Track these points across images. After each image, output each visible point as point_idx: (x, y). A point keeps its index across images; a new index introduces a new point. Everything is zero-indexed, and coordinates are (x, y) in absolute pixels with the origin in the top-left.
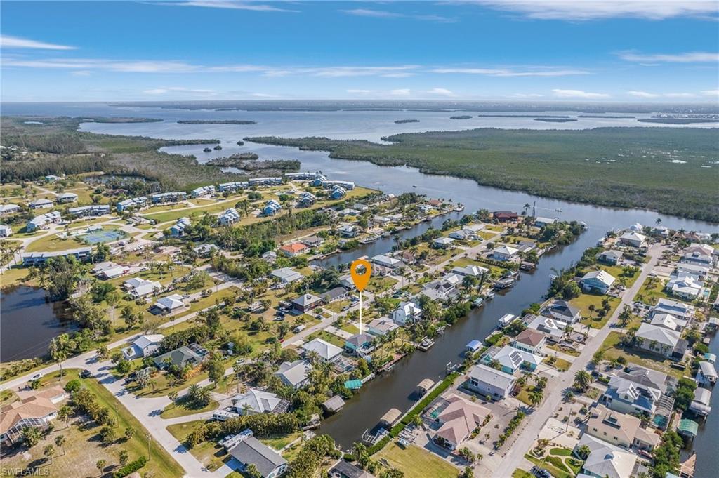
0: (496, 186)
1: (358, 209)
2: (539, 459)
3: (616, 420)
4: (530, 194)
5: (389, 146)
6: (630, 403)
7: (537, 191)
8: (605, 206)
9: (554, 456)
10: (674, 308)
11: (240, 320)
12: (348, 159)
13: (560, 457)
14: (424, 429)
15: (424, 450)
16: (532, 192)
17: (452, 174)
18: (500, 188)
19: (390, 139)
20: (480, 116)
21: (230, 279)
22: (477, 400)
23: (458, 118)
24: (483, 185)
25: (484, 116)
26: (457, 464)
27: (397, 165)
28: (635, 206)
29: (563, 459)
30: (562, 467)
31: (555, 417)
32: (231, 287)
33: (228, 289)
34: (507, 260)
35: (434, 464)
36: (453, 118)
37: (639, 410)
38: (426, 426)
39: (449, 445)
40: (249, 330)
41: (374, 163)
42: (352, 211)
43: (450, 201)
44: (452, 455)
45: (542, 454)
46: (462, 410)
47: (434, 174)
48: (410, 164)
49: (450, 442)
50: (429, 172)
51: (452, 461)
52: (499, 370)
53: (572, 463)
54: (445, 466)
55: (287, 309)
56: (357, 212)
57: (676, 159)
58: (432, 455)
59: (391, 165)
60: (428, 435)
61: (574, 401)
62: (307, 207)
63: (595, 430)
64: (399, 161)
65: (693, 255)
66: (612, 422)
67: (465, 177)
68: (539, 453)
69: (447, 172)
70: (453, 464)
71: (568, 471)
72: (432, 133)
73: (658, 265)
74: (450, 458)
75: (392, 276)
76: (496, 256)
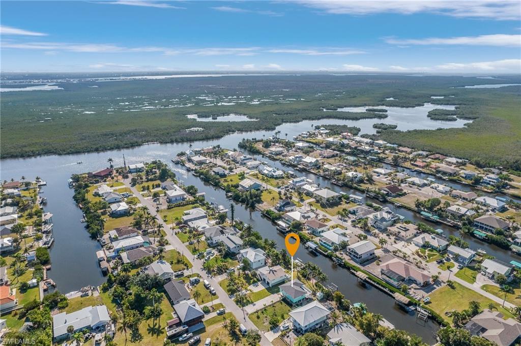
10: (301, 181)
15: (430, 295)
58: (434, 293)
60: (416, 289)
65: (244, 157)
70: (440, 287)
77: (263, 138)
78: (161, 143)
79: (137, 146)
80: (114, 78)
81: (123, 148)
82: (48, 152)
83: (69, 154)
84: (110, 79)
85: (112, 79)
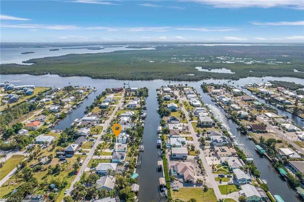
0: (100, 78)
1: (49, 98)
2: (216, 171)
3: (224, 149)
4: (116, 79)
5: (31, 65)
6: (222, 143)
7: (118, 78)
8: (146, 80)
9: (219, 168)
10: (201, 110)
11: (41, 171)
12: (13, 74)
13: (220, 168)
14: (177, 180)
15: (184, 188)
16: (116, 78)
17: (76, 75)
18: (102, 78)
19: (28, 62)
20: (63, 49)
21: (7, 152)
22: (181, 161)
23: (53, 50)
24: (94, 78)
25: (64, 49)
26: (199, 187)
27: (45, 74)
28: (155, 79)
29: (222, 168)
30: (224, 171)
31: (206, 156)
32: (13, 156)
33: (12, 158)
34: (135, 107)
35: (193, 191)
36: (51, 50)
37: (224, 144)
38: (177, 179)
39: (191, 181)
40: (52, 174)
41: (32, 74)
42: (47, 99)
43: (89, 87)
44: (195, 184)
45: (216, 170)
46: (186, 166)
47: (68, 76)
48: (52, 73)
49: (191, 180)
50: (65, 75)
51: (197, 186)
52: (177, 147)
53: (225, 168)
54: (196, 189)
55: (64, 155)
56: (50, 99)
57: (151, 61)
58: (189, 188)
59: (42, 75)
60: (180, 181)
61: (206, 149)
62: (16, 102)
63: (221, 155)
64: (45, 72)
65: (189, 92)
66: (223, 151)
67: (83, 76)
68: (215, 170)
69: (74, 75)
70: (198, 187)
71: (226, 171)
72: (47, 58)
73: (181, 97)
74: (195, 186)
75: (97, 125)
76: (130, 106)
77: (219, 83)
78: (164, 80)
79: (151, 79)
80: (186, 45)
81: (144, 80)
82: (113, 78)
83: (119, 79)
84: (184, 45)
85: (185, 45)
